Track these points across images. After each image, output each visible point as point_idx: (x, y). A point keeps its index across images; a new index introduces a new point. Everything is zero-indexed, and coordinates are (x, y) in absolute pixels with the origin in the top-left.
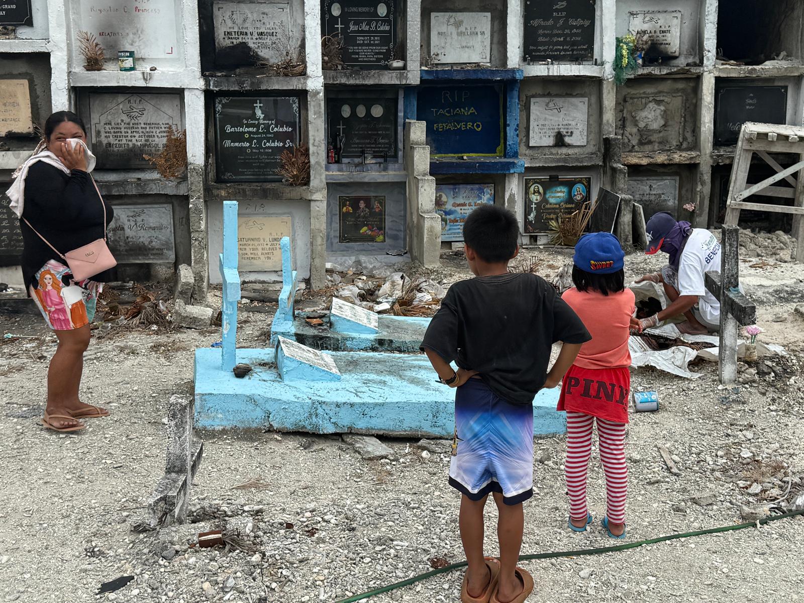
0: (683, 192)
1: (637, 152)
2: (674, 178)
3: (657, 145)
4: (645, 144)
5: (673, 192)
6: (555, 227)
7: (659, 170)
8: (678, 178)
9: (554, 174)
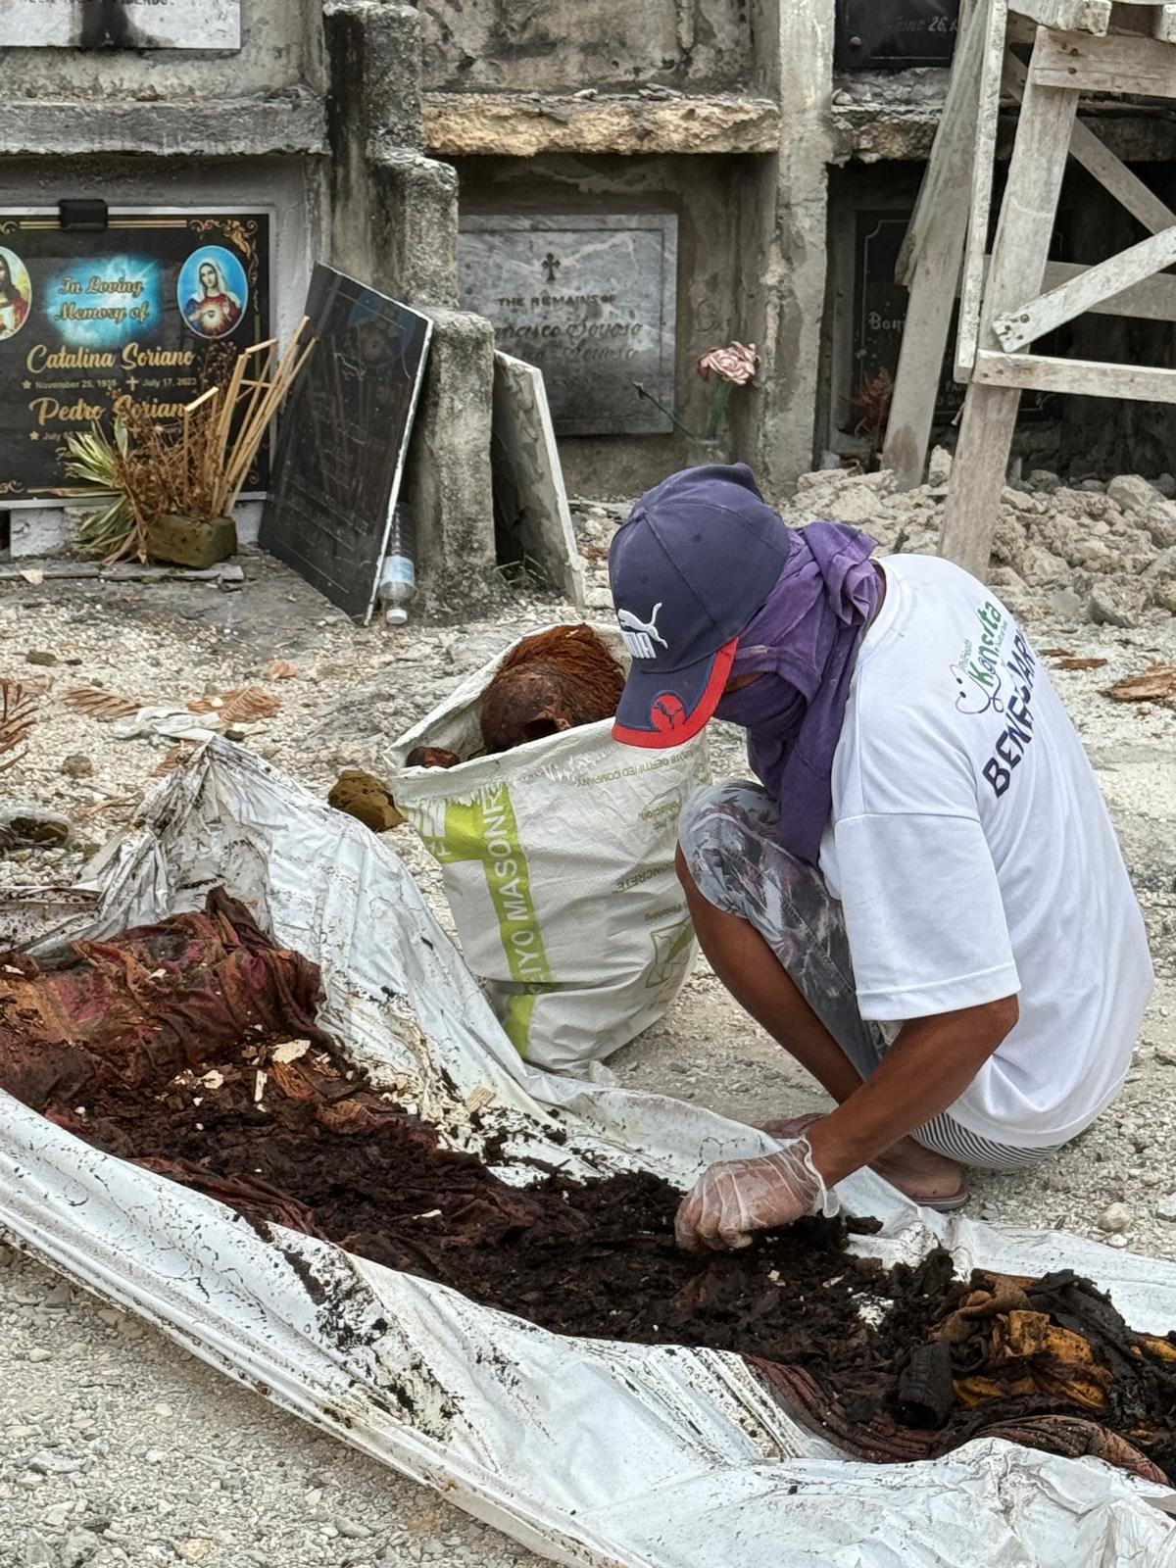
0: (699, 290)
1: (482, 91)
2: (655, 221)
3: (575, 58)
4: (522, 51)
5: (653, 289)
6: (102, 470)
7: (584, 185)
8: (671, 223)
9: (81, 192)
